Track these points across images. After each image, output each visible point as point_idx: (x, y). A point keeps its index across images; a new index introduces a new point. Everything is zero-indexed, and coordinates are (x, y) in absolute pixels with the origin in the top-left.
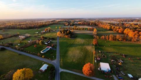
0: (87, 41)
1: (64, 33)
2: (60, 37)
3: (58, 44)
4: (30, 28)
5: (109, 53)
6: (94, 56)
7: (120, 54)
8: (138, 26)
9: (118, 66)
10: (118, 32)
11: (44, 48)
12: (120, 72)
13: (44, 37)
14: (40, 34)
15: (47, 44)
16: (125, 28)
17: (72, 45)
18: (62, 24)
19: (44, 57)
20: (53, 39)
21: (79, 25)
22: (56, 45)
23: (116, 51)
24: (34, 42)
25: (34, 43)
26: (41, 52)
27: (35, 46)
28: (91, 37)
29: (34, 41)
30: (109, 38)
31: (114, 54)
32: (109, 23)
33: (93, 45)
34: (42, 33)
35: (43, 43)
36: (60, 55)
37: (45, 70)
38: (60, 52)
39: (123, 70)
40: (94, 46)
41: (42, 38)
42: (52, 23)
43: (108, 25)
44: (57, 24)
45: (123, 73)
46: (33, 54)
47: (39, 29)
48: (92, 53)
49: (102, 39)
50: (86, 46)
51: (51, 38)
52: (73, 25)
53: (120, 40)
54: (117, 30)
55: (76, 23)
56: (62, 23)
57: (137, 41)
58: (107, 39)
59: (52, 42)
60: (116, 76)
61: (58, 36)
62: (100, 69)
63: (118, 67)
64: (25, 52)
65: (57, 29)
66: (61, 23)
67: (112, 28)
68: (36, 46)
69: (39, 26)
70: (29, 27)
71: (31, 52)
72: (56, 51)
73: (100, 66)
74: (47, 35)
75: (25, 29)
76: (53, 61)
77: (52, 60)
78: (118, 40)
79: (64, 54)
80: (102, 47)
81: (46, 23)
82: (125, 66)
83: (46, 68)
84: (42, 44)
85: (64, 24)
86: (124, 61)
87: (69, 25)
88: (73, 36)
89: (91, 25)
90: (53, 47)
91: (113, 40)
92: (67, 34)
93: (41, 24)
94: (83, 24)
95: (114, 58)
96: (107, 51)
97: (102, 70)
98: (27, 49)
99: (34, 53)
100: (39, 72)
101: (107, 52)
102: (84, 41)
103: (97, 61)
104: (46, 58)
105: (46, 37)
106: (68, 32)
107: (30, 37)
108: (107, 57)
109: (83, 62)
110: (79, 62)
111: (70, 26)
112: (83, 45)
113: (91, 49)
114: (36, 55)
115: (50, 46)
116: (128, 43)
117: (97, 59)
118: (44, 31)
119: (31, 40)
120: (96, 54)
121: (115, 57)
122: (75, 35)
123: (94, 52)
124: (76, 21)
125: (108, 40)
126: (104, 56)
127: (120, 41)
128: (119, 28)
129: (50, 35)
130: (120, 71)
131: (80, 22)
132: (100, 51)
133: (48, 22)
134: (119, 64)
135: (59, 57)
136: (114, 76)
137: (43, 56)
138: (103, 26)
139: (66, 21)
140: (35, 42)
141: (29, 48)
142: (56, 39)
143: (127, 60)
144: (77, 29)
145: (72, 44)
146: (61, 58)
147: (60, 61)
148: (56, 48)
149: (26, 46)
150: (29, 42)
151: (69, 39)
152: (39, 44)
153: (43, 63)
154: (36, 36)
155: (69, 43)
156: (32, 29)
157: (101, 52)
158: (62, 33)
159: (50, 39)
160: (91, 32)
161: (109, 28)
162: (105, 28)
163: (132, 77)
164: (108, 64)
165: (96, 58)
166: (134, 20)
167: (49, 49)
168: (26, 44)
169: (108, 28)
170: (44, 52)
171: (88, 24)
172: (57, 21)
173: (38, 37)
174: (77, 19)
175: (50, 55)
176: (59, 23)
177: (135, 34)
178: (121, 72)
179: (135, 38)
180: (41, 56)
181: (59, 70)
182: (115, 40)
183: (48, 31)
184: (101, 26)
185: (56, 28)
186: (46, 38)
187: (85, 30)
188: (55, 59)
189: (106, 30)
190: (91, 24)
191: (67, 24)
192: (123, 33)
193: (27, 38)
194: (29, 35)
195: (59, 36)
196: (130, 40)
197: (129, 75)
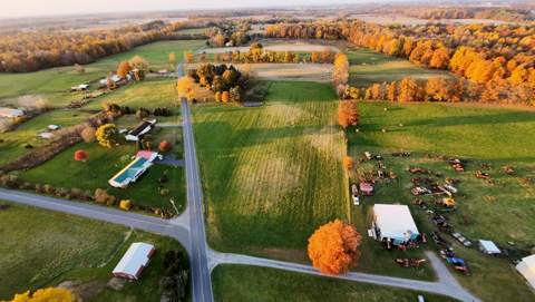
0: (310, 111)
1: (210, 80)
2: (195, 101)
3: (188, 137)
4: (43, 64)
5: (404, 155)
6: (347, 175)
7: (445, 158)
8: (496, 36)
9: (441, 209)
10: (428, 63)
11: (123, 158)
12: (450, 233)
13: (116, 107)
14: (100, 93)
15: (136, 138)
16: (455, 46)
17: (249, 137)
18: (198, 38)
19: (131, 207)
20: (164, 113)
21: (272, 37)
22: (180, 143)
23: (427, 147)
24: (70, 135)
25: (70, 143)
26: (113, 182)
27: (76, 158)
28: (328, 91)
29: (71, 129)
30: (396, 94)
31: (421, 160)
32: (391, 28)
33: (338, 127)
34: (103, 87)
35: (115, 137)
36: (204, 189)
37: (144, 272)
38: (202, 174)
39: (460, 224)
40: (342, 133)
41: (110, 115)
42: (150, 32)
43: (390, 34)
44: (172, 39)
45: (462, 240)
46: (74, 197)
47: (89, 69)
48: (339, 164)
49: (371, 97)
50: (310, 133)
51: (153, 108)
52: (246, 40)
53: (438, 96)
54: (427, 55)
55: (256, 30)
56: (199, 32)
57: (502, 96)
58: (391, 96)
59: (161, 129)
60: (439, 255)
61: (184, 100)
62: (378, 232)
63: (442, 213)
64: (30, 189)
65: (175, 63)
66: (192, 33)
67: (407, 46)
68: (83, 156)
69: (86, 50)
70: (37, 59)
71: (63, 190)
72: (181, 170)
73: (373, 218)
74: (132, 96)
75: (15, 70)
76: (172, 221)
77: (169, 217)
78: (432, 100)
79: (220, 184)
80: (372, 135)
81: (122, 38)
82: (467, 207)
83: (144, 261)
84: (112, 143)
85: (206, 38)
86: (460, 185)
87: (227, 41)
88: (250, 93)
89: (322, 37)
90: (167, 150)
91: (415, 98)
92: (225, 87)
93: (98, 41)
94: (290, 36)
95: (423, 176)
96: (395, 151)
97: (385, 238)
98: (39, 171)
99: (75, 190)
100: (113, 281)
101: (397, 155)
102: (299, 114)
103: (362, 196)
104: (142, 208)
105: (127, 108)
106: (227, 74)
107: (47, 110)
108: (397, 178)
110: (290, 211)
111: (234, 45)
112: (297, 130)
113: (330, 144)
114: (89, 199)
115: (153, 148)
116: (466, 108)
117: (358, 188)
118: (115, 78)
119: (52, 127)
120: (352, 167)
121: (426, 173)
122: (257, 88)
123: (346, 160)
124: (256, 23)
125: (395, 99)
126: (385, 175)
127: (437, 100)
128: (433, 49)
129: (146, 95)
130: (449, 230)
131: (276, 26)
132: (368, 154)
133: (127, 31)
134: (446, 201)
135: (201, 198)
136: (431, 255)
137: (123, 204)
138: (369, 42)
139: (212, 24)
140: (78, 133)
141: (47, 166)
142: (178, 114)
143: (469, 182)
144: (266, 60)
145: (251, 130)
146: (209, 199)
147: (206, 215)
148: (180, 156)
149: (33, 160)
150: (46, 135)
151: (238, 110)
152: (95, 142)
153: (129, 233)
154: (76, 106)
155: (238, 128)
156: (54, 71)
157: (374, 158)
158: (203, 80)
159: (146, 113)
160: (325, 69)
161: (393, 50)
162: (378, 50)
163: (497, 250)
164: (406, 207)
165: (354, 187)
166: (478, 9)
167: (147, 165)
168: (29, 147)
169: (391, 47)
170: (127, 182)
171: (311, 36)
172: (173, 22)
173: (91, 107)
174: (262, 12)
175: (158, 190)
176: (180, 33)
177: (494, 70)
178: (456, 235)
179: (493, 88)
180: (116, 204)
181: (205, 260)
182: (421, 100)
183: (133, 76)
184: (361, 39)
185: (172, 56)
186: (128, 111)
187: (300, 60)
188: (181, 210)
189: (382, 56)
190: (319, 33)
191: (219, 37)
192: (445, 68)
193: (30, 117)
194: (39, 102)
195: (187, 96)
196: (476, 98)
197: (483, 242)
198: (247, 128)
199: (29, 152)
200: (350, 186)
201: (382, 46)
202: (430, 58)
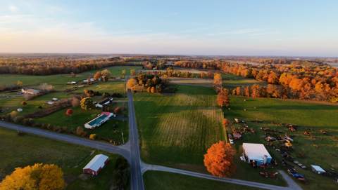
0: (201, 99)
1: (144, 82)
2: (135, 92)
3: (131, 108)
4: (54, 72)
5: (258, 122)
6: (225, 129)
7: (283, 124)
8: (303, 70)
9: (284, 149)
10: (267, 81)
11: (92, 116)
12: (292, 162)
13: (92, 92)
14: (82, 86)
15: (101, 106)
16: (280, 73)
17: (166, 109)
18: (137, 65)
19: (96, 138)
20: (117, 96)
21: (179, 67)
22: (126, 110)
23: (271, 118)
24: (65, 103)
25: (62, 107)
26: (87, 126)
27: (67, 113)
28: (212, 91)
29: (66, 100)
30: (250, 92)
31: (269, 125)
32: (244, 65)
33: (218, 107)
34: (86, 83)
35: (90, 104)
36: (139, 132)
37: (101, 170)
38: (138, 125)
39: (298, 157)
40: (221, 110)
41: (88, 94)
42: (113, 62)
43: (243, 67)
44: (124, 65)
45: (300, 165)
46: (63, 132)
47: (77, 76)
48: (220, 124)
49: (236, 94)
50: (202, 109)
51: (112, 93)
52: (165, 67)
53: (275, 95)
54: (265, 76)
55: (169, 63)
56: (138, 63)
57: (312, 97)
58: (247, 94)
59: (116, 103)
60: (287, 172)
61: (129, 90)
62: (246, 158)
63: (285, 151)
64: (39, 126)
65: (125, 75)
66: (135, 63)
67: (254, 72)
68: (71, 112)
69: (78, 67)
70: (51, 69)
71: (58, 127)
72: (126, 123)
73: (243, 151)
74: (99, 88)
75: (38, 74)
76: (120, 147)
77: (118, 145)
78: (272, 97)
79: (149, 129)
80: (239, 112)
81: (97, 63)
82: (301, 150)
83: (102, 165)
84: (88, 108)
85: (142, 65)
86: (296, 138)
87: (154, 67)
88: (167, 88)
89: (206, 68)
90: (119, 113)
91: (261, 96)
92: (153, 85)
93: (84, 63)
94: (188, 66)
95: (271, 133)
96: (253, 120)
97: (251, 161)
98: (44, 119)
99: (65, 128)
100: (82, 175)
101: (253, 122)
102: (195, 99)
103: (235, 140)
104: (102, 139)
105: (98, 92)
106: (154, 79)
107: (52, 92)
108: (255, 132)
109: (200, 145)
110: (191, 145)
111: (158, 69)
112: (195, 107)
113: (214, 115)
114: (72, 133)
115: (110, 111)
116: (292, 101)
117: (232, 135)
118: (92, 80)
119: (55, 99)
120: (228, 125)
121: (273, 131)
122: (171, 87)
123: (223, 121)
124: (169, 60)
125: (250, 96)
126: (248, 130)
127: (274, 97)
128: (268, 73)
129: (108, 88)
130: (291, 160)
131: (181, 62)
132: (236, 120)
133: (100, 60)
134: (287, 144)
135: (138, 136)
136: (281, 172)
137: (92, 136)
138: (232, 71)
139: (145, 60)
140: (69, 103)
141: (48, 117)
142: (126, 97)
143: (300, 137)
144: (176, 75)
145: (167, 106)
146: (142, 137)
147: (141, 145)
148: (126, 116)
149: (42, 113)
150: (50, 103)
151: (160, 97)
152: (79, 106)
153: (94, 152)
154: (69, 91)
155: (160, 105)
156: (59, 75)
157: (240, 122)
158: (141, 82)
159: (108, 95)
160: (209, 81)
161: (246, 74)
162: (238, 74)
163: (323, 171)
164: (262, 145)
165: (230, 135)
166: (292, 60)
167: (107, 119)
168: (40, 107)
169: (245, 73)
170: (94, 126)
171: (200, 67)
172: (125, 58)
173: (76, 91)
174: (172, 56)
175: (112, 132)
176: (129, 63)
177: (304, 84)
178: (296, 162)
179: (306, 91)
180: (87, 136)
181: (139, 168)
182: (265, 96)
183: (102, 79)
184: (228, 70)
185: (124, 72)
186: (98, 94)
187: (194, 77)
188: (126, 141)
189: (240, 77)
190: (204, 66)
191: (150, 65)
192: (277, 83)
193: (43, 94)
194: (50, 87)
195: (132, 88)
196: (297, 96)
197: (313, 166)
198: (165, 105)
199: (40, 109)
200: (227, 134)
201: (240, 73)
202: (267, 78)
